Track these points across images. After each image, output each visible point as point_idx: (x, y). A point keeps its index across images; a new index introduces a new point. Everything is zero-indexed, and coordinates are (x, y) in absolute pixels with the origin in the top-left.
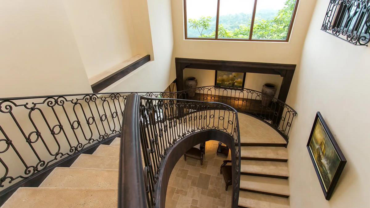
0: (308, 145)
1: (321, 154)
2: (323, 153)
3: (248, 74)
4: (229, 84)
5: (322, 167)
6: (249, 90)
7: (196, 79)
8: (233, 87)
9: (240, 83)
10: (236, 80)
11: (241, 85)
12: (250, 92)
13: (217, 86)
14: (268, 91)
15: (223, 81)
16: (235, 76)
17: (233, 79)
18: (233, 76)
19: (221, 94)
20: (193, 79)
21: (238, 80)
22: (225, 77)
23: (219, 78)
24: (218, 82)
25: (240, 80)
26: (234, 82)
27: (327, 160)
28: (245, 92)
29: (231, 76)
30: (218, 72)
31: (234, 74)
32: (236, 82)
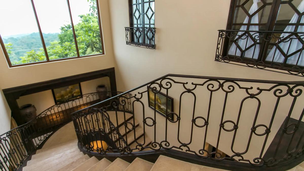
0: (149, 106)
1: (159, 105)
2: (160, 103)
3: (82, 84)
4: (69, 97)
5: (163, 110)
6: (93, 93)
7: (32, 105)
8: (73, 98)
9: (78, 93)
10: (74, 91)
11: (80, 94)
12: (94, 94)
13: (58, 102)
14: (102, 90)
15: (62, 96)
16: (72, 89)
17: (71, 92)
18: (70, 89)
19: (64, 109)
20: (29, 106)
21: (75, 90)
22: (63, 92)
23: (57, 95)
24: (57, 99)
25: (77, 90)
26: (73, 93)
27: (164, 105)
28: (84, 98)
29: (68, 90)
30: (55, 90)
31: (70, 87)
32: (75, 93)
